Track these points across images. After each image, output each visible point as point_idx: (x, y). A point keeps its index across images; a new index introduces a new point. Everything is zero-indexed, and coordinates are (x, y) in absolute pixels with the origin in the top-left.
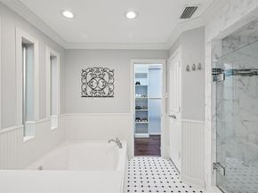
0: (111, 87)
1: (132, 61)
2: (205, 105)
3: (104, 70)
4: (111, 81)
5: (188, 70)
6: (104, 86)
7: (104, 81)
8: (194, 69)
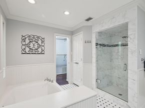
0: (43, 48)
1: (55, 34)
2: (92, 57)
3: (38, 37)
4: (43, 44)
5: (86, 42)
6: (38, 47)
7: (38, 44)
8: (88, 42)
